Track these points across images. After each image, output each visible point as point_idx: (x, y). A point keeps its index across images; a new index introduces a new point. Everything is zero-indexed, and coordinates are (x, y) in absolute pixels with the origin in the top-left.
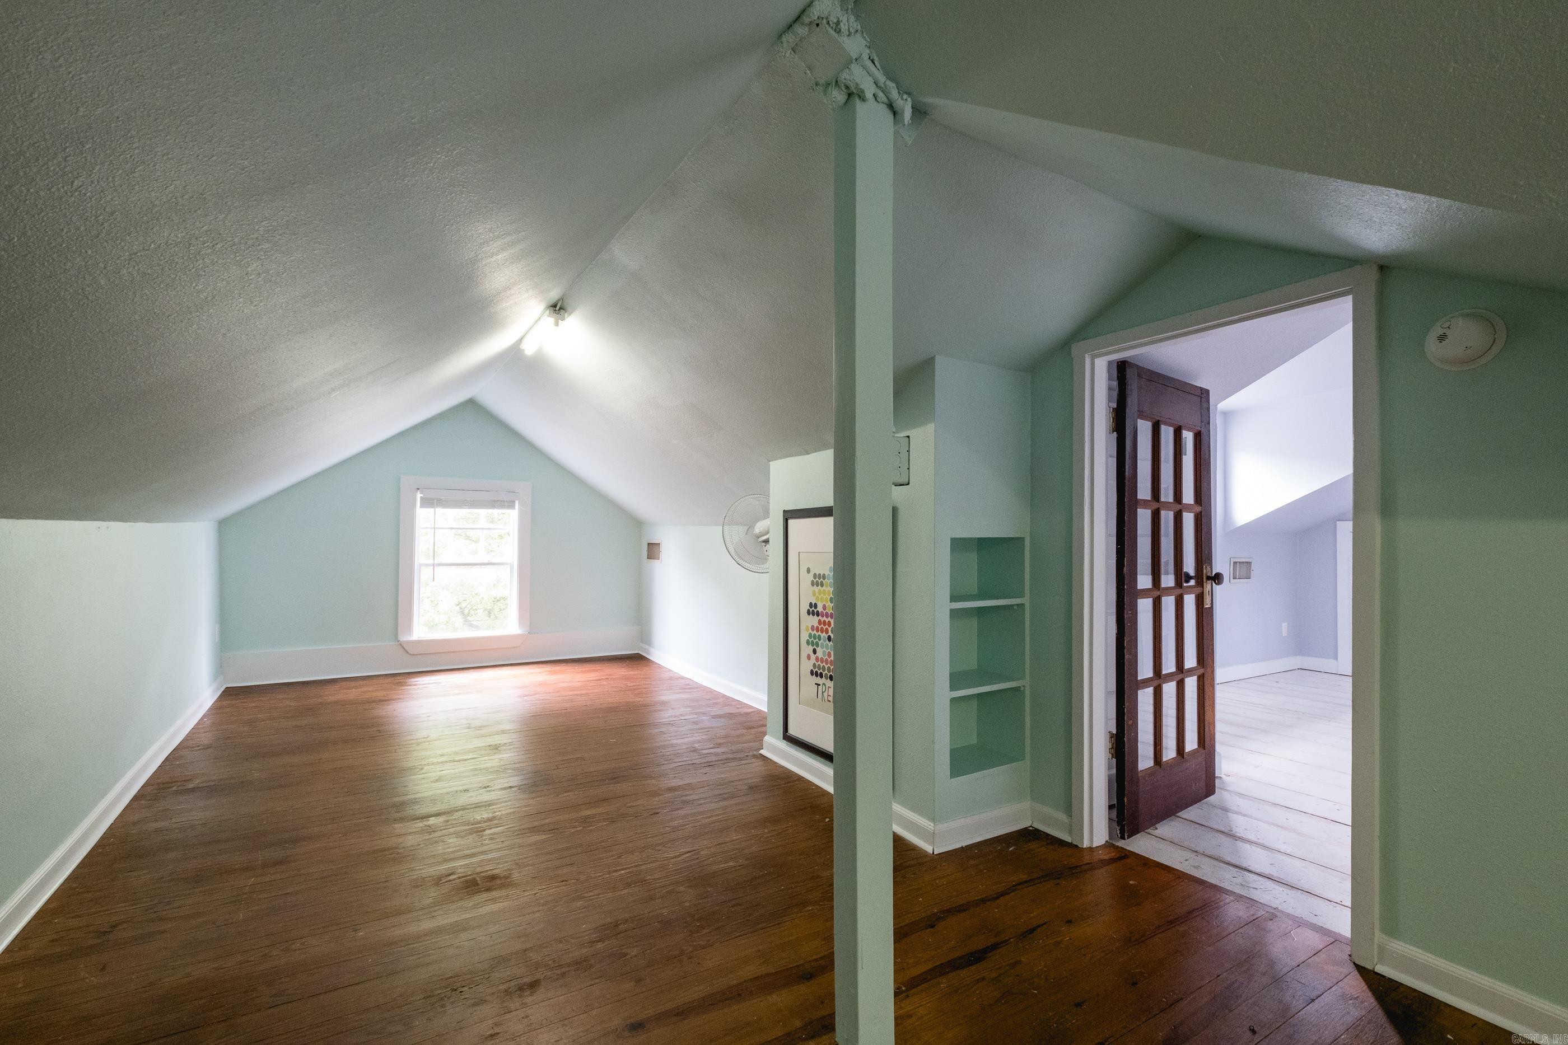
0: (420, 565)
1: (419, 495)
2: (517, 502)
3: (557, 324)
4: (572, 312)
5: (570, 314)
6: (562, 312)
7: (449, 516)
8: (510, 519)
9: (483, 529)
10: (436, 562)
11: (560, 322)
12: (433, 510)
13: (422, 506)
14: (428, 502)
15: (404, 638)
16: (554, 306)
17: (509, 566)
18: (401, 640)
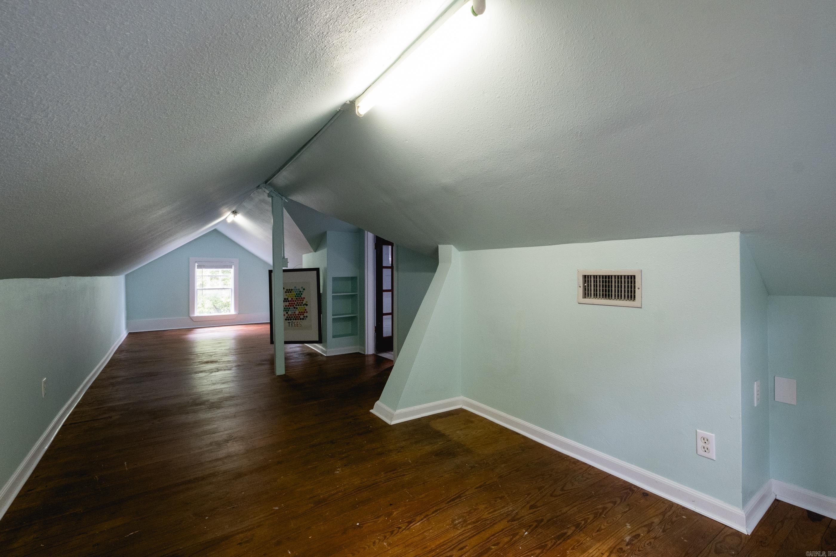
0: (197, 289)
1: (196, 264)
2: (233, 266)
3: (234, 217)
4: (239, 213)
5: (238, 214)
6: (236, 213)
7: (207, 272)
8: (230, 273)
9: (220, 276)
10: (203, 288)
11: (235, 216)
12: (201, 269)
13: (198, 268)
14: (200, 267)
15: (192, 316)
16: (233, 212)
17: (230, 289)
18: (191, 316)
